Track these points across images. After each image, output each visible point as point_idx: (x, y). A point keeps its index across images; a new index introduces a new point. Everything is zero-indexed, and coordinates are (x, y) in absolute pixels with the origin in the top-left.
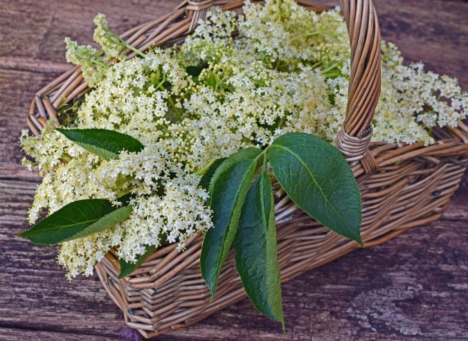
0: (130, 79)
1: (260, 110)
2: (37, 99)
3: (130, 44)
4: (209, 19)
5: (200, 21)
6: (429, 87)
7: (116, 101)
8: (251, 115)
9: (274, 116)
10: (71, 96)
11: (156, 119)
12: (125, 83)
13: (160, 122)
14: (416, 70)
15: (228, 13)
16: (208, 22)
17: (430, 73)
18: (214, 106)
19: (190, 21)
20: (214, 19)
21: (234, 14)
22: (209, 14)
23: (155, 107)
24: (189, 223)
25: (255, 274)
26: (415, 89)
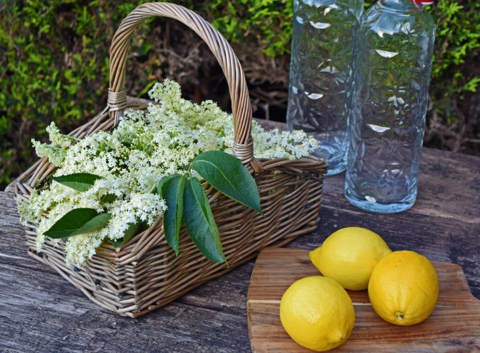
0: (86, 150)
1: (178, 157)
2: (18, 184)
3: (77, 137)
4: (126, 116)
5: (121, 118)
6: (286, 139)
7: (80, 166)
8: (172, 161)
9: (188, 158)
10: (42, 178)
11: (110, 169)
12: (84, 152)
13: (114, 170)
14: (274, 133)
15: (138, 111)
16: (126, 118)
17: (283, 132)
18: (146, 160)
19: (114, 119)
20: (130, 115)
21: (143, 112)
22: (125, 113)
23: (107, 162)
24: (153, 207)
25: (200, 238)
26: (276, 144)
